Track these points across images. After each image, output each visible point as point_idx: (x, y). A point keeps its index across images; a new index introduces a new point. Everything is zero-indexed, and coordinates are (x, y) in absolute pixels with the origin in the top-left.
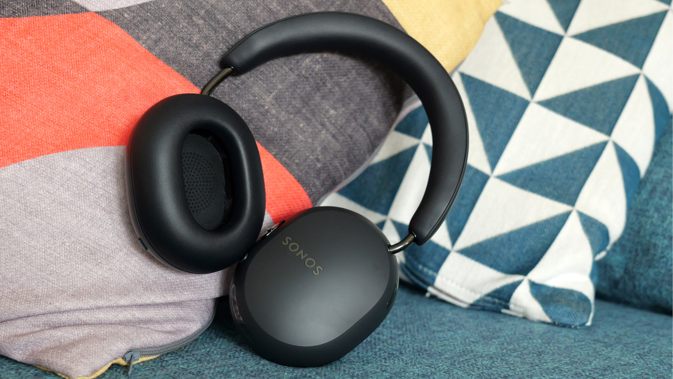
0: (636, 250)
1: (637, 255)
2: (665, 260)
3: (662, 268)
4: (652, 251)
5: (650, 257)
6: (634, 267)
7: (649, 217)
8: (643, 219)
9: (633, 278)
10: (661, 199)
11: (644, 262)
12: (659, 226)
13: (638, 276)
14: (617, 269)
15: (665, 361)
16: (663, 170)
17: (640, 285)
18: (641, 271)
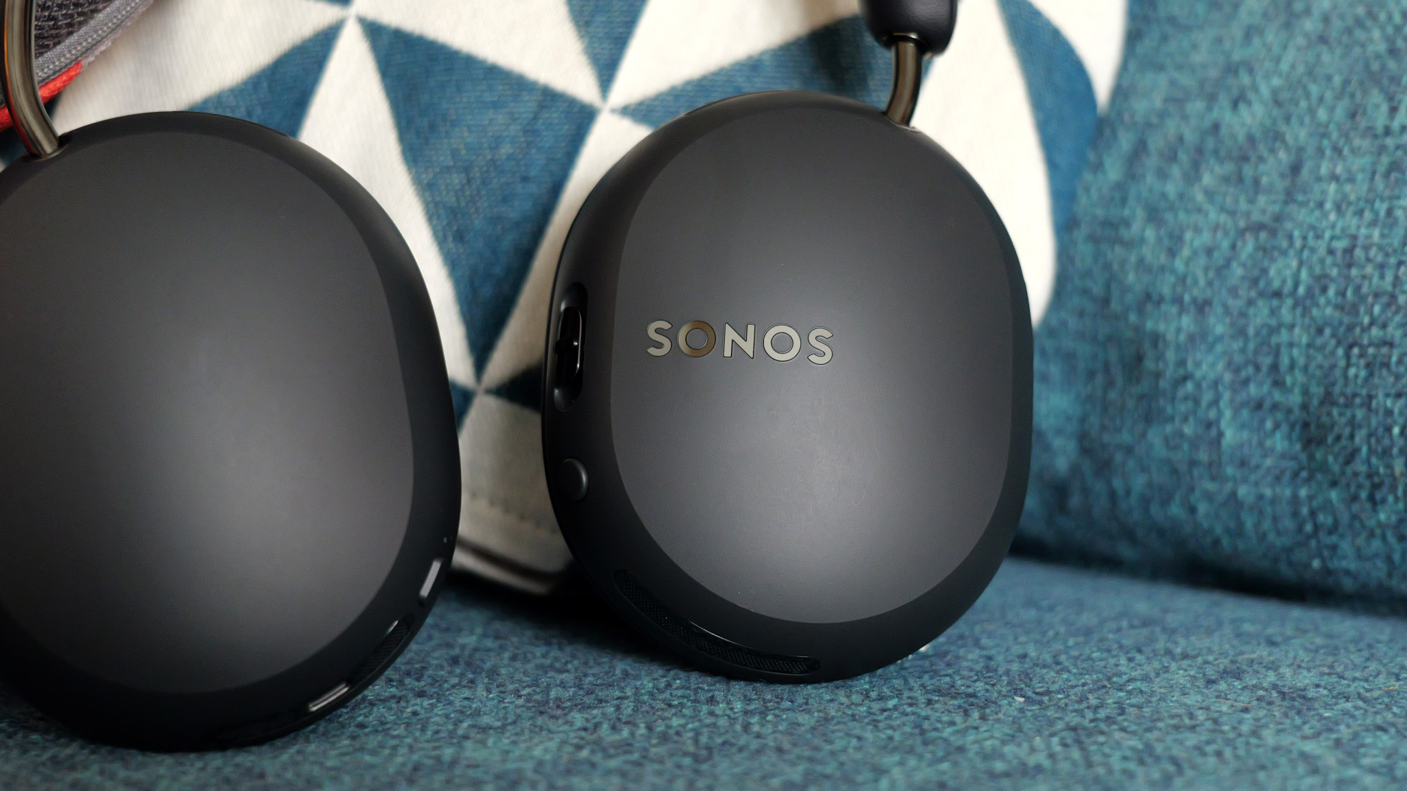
0: (1107, 368)
1: (1110, 384)
2: (1189, 386)
3: (1186, 419)
4: (1149, 364)
5: (1144, 386)
6: (1103, 428)
7: (1129, 245)
8: (1116, 254)
9: (1104, 467)
10: (1162, 175)
11: (1131, 404)
12: (1162, 269)
13: (1119, 457)
14: (1057, 442)
15: (1159, 749)
16: (1162, 80)
17: (1128, 492)
18: (1126, 437)
